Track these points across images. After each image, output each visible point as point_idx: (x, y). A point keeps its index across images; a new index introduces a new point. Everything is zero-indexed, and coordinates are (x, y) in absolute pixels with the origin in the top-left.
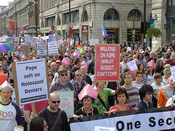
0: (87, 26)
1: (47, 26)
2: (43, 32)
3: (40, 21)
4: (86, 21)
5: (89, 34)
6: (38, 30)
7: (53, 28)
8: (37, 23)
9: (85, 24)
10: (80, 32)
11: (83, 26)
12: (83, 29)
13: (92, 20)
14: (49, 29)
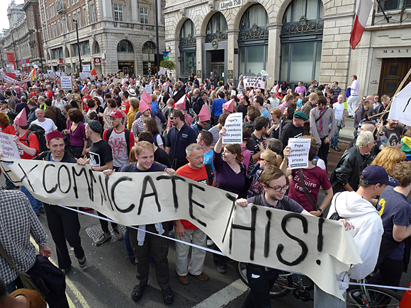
0: (99, 58)
1: (54, 58)
2: (49, 65)
3: (45, 52)
4: (98, 52)
5: (103, 67)
6: (44, 63)
7: (61, 60)
8: (41, 55)
9: (97, 56)
10: (93, 65)
11: (95, 59)
12: (95, 62)
13: (105, 51)
14: (57, 62)
